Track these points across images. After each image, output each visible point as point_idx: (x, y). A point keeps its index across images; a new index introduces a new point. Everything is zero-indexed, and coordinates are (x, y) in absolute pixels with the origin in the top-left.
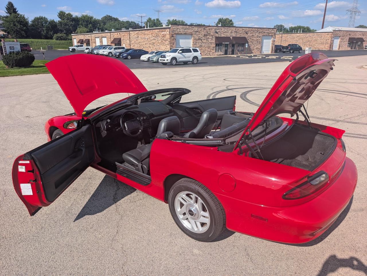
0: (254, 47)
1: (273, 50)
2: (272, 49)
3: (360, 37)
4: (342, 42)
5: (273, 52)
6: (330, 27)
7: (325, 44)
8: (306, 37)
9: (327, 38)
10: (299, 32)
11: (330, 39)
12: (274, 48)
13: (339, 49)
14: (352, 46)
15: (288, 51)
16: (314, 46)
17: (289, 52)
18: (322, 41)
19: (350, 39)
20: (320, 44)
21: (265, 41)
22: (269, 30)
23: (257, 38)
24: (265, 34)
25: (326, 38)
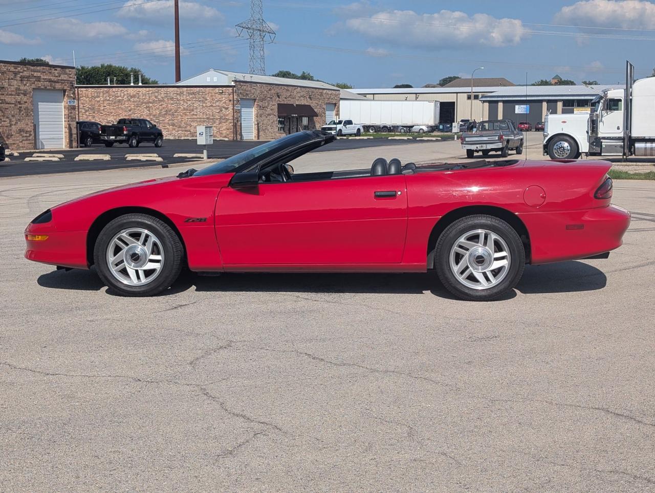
0: (11, 125)
1: (75, 136)
2: (71, 135)
3: (304, 102)
4: (264, 118)
5: (75, 144)
6: (212, 72)
7: (217, 122)
8: (160, 101)
9: (221, 104)
10: (132, 84)
11: (231, 107)
12: (74, 131)
13: (258, 139)
14: (289, 128)
15: (121, 142)
16: (188, 128)
17: (125, 145)
18: (209, 112)
19: (281, 107)
20: (204, 121)
21: (43, 107)
22: (53, 71)
23: (18, 98)
24: (40, 84)
25: (217, 104)
